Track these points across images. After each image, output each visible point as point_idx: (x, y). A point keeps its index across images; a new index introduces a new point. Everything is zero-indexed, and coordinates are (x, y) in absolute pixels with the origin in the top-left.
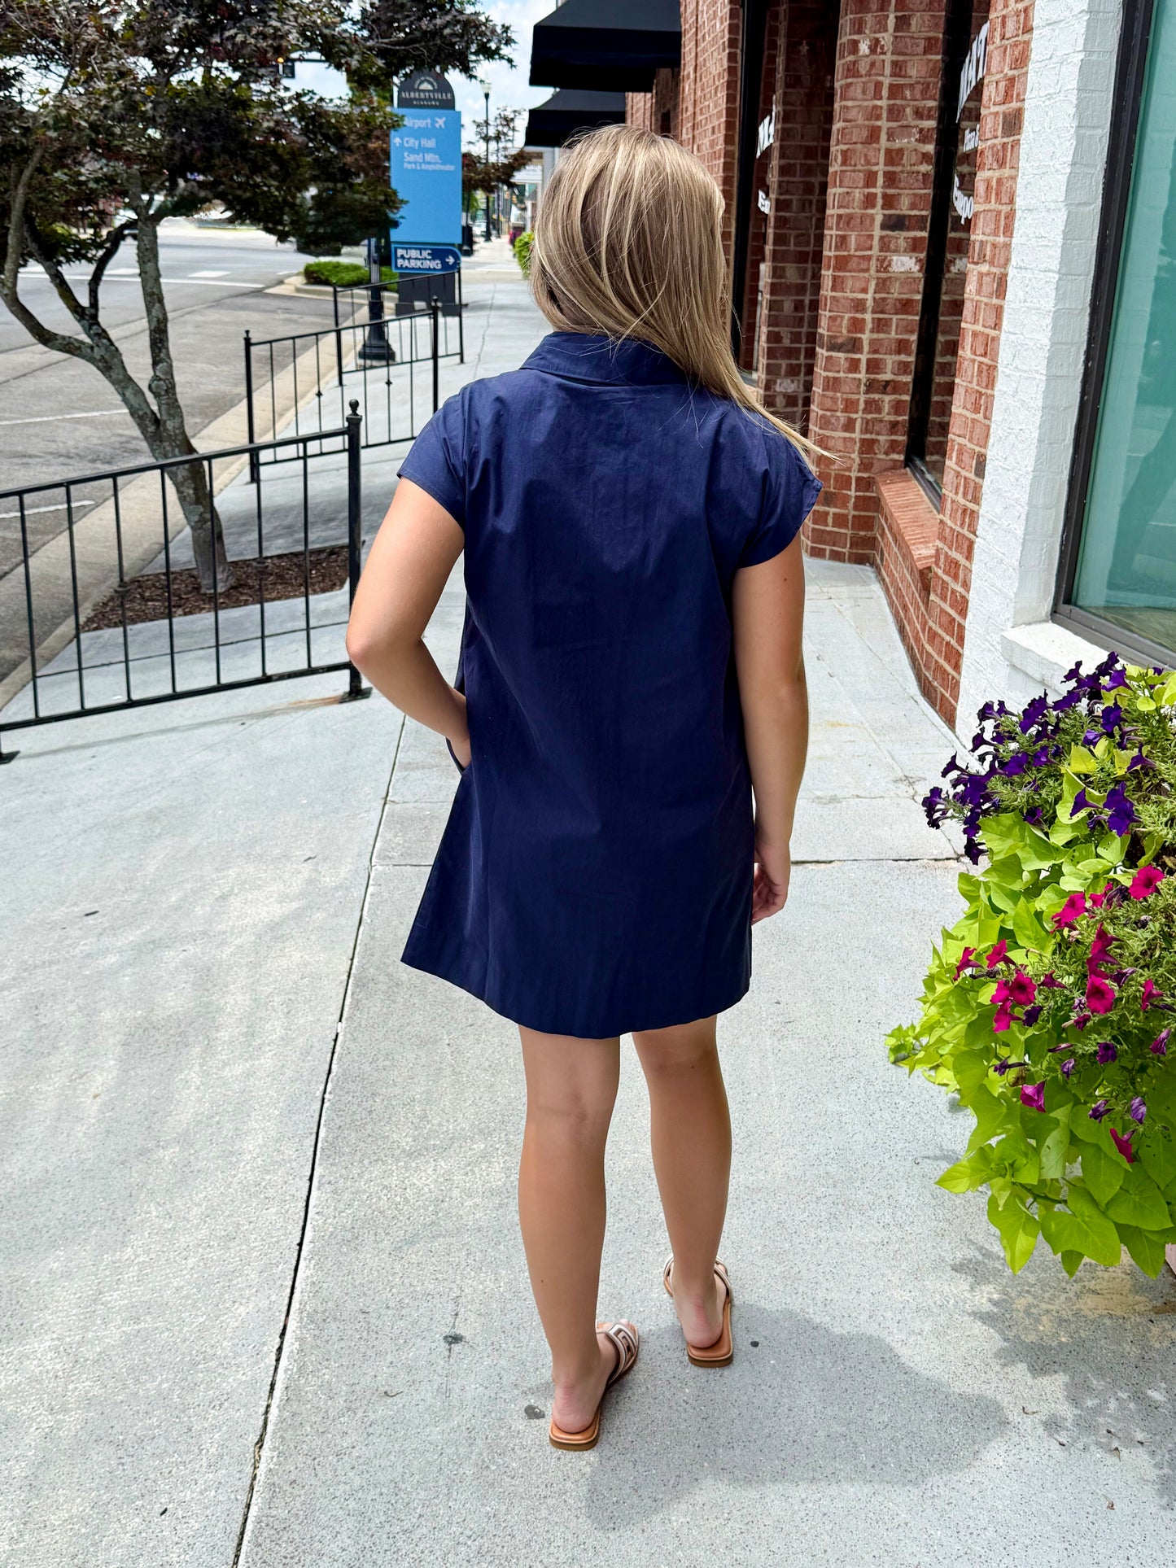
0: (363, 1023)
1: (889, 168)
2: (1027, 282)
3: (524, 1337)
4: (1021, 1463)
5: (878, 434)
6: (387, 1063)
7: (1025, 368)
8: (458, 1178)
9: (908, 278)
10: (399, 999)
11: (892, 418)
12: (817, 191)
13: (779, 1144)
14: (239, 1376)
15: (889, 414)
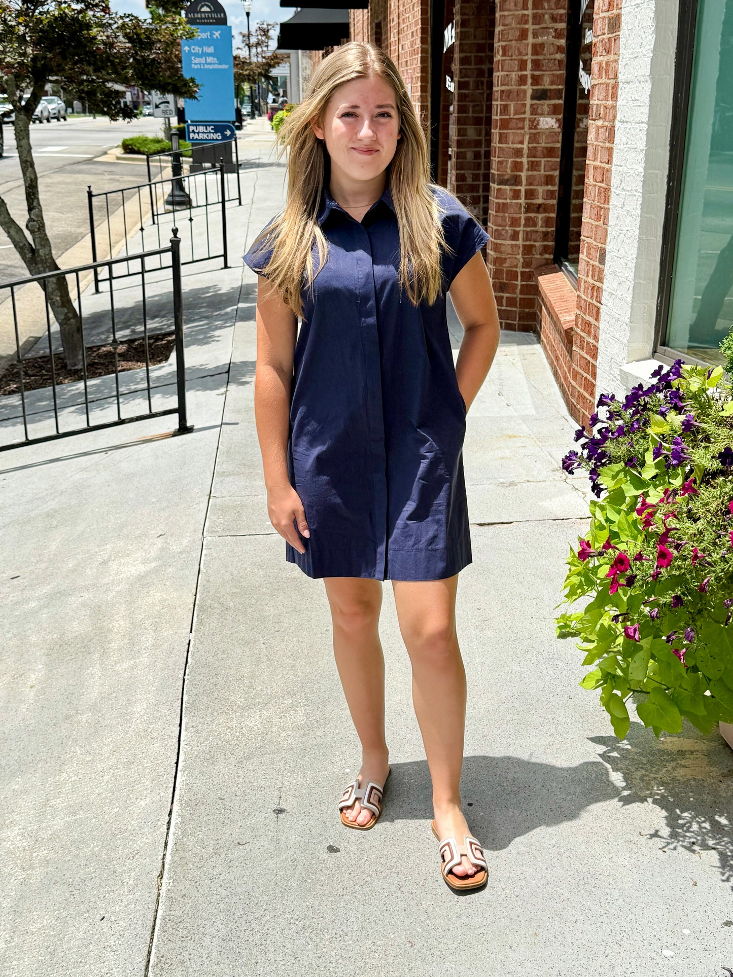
0: (206, 633)
1: (535, 57)
2: (628, 130)
3: (324, 808)
4: (639, 863)
5: (535, 241)
6: (224, 656)
7: (629, 188)
8: (275, 720)
9: (551, 133)
10: (229, 617)
11: (544, 229)
12: (487, 75)
13: (482, 692)
14: (144, 840)
15: (541, 227)
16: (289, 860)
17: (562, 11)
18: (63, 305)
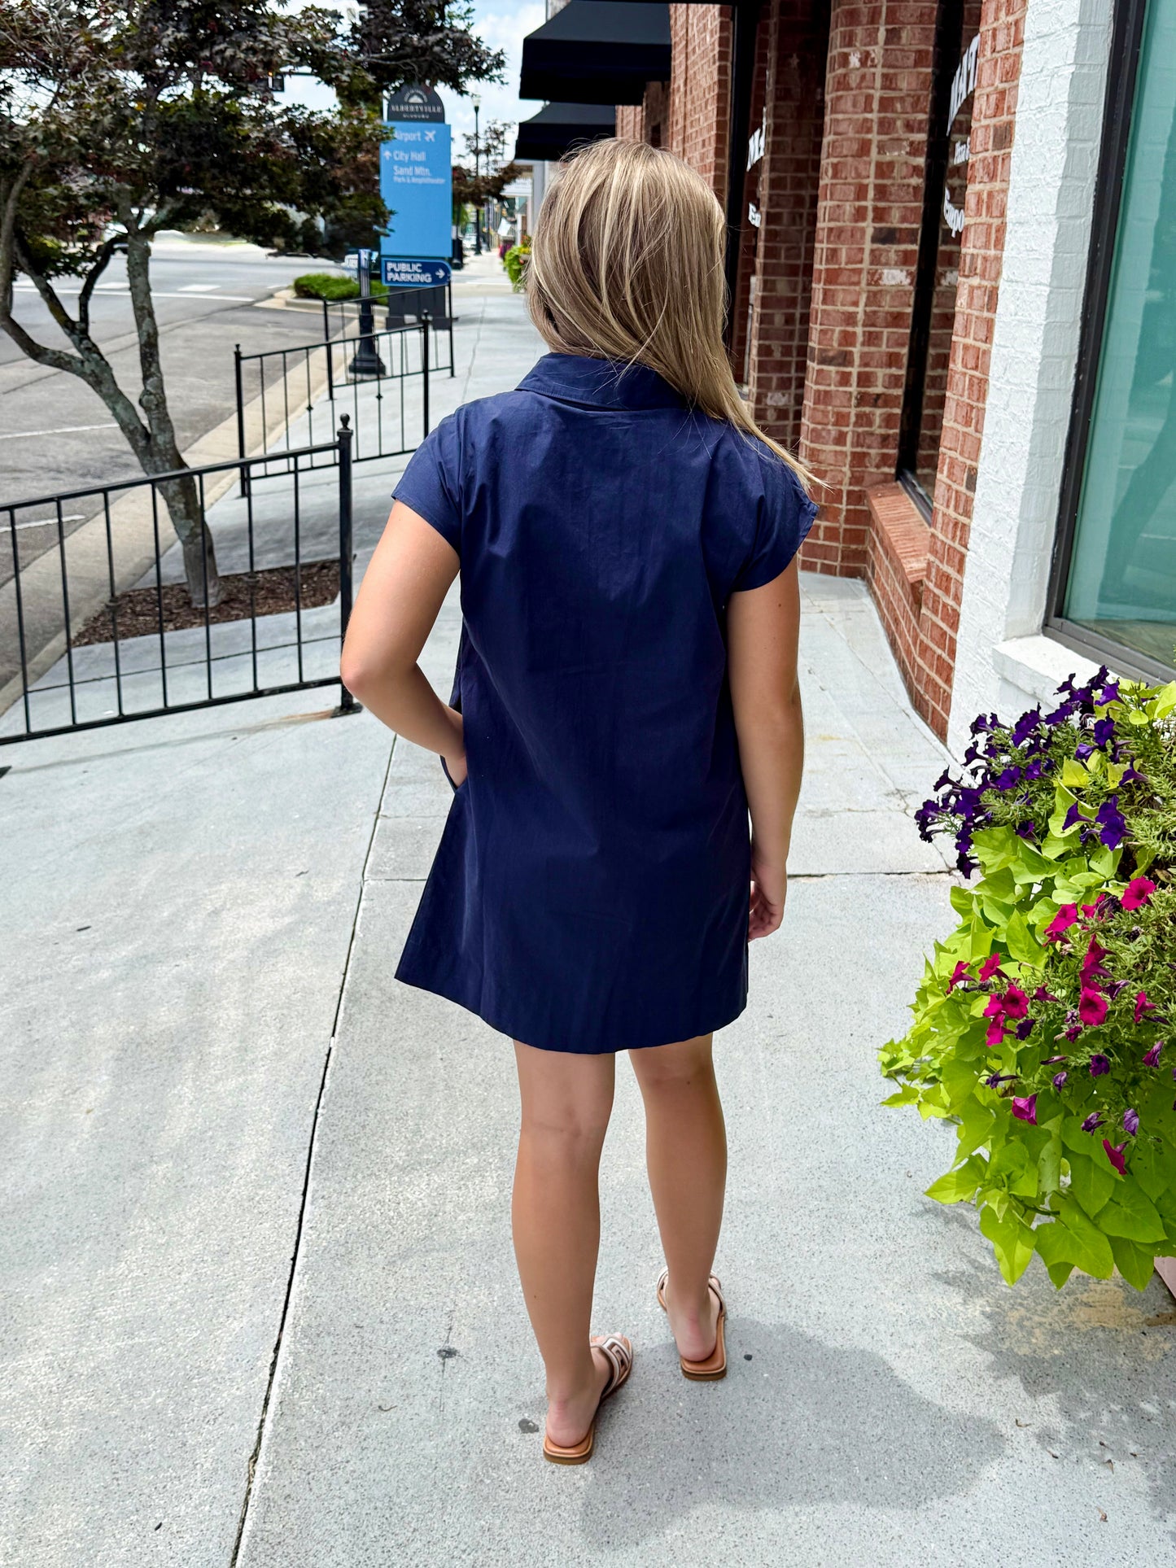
0: (356, 1038)
1: (880, 181)
2: (1018, 295)
3: (517, 1351)
4: (1014, 1475)
5: (869, 447)
6: (380, 1078)
7: (1016, 381)
8: (451, 1192)
9: (899, 292)
10: (392, 1013)
11: (883, 431)
12: (808, 205)
13: (772, 1158)
14: (234, 1391)
15: (880, 427)
16: (457, 1442)
17: (923, 116)
18: (189, 516)
